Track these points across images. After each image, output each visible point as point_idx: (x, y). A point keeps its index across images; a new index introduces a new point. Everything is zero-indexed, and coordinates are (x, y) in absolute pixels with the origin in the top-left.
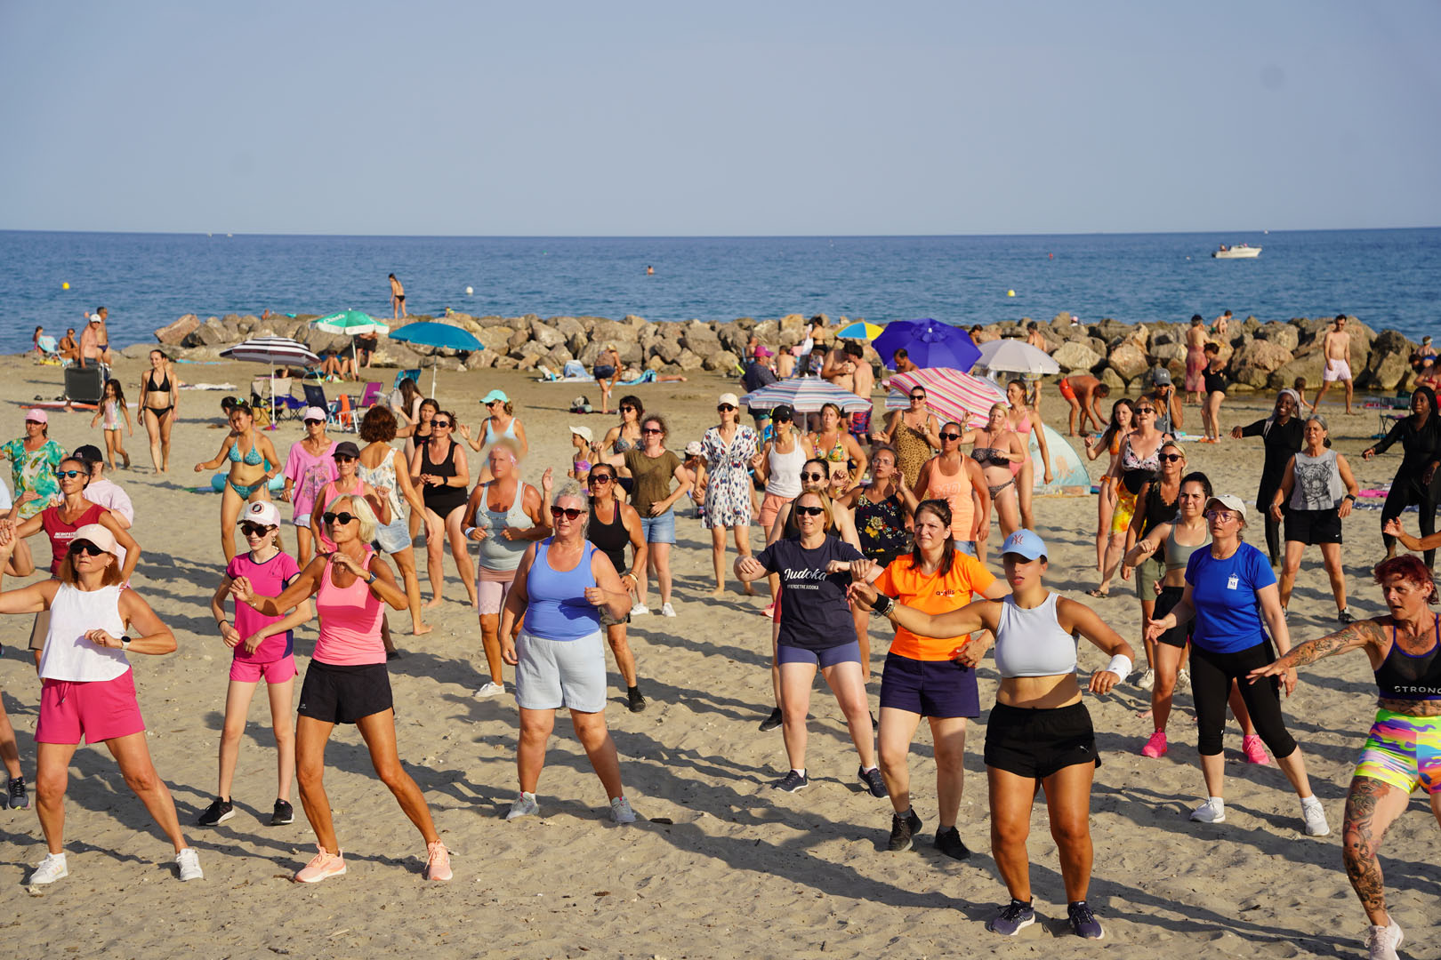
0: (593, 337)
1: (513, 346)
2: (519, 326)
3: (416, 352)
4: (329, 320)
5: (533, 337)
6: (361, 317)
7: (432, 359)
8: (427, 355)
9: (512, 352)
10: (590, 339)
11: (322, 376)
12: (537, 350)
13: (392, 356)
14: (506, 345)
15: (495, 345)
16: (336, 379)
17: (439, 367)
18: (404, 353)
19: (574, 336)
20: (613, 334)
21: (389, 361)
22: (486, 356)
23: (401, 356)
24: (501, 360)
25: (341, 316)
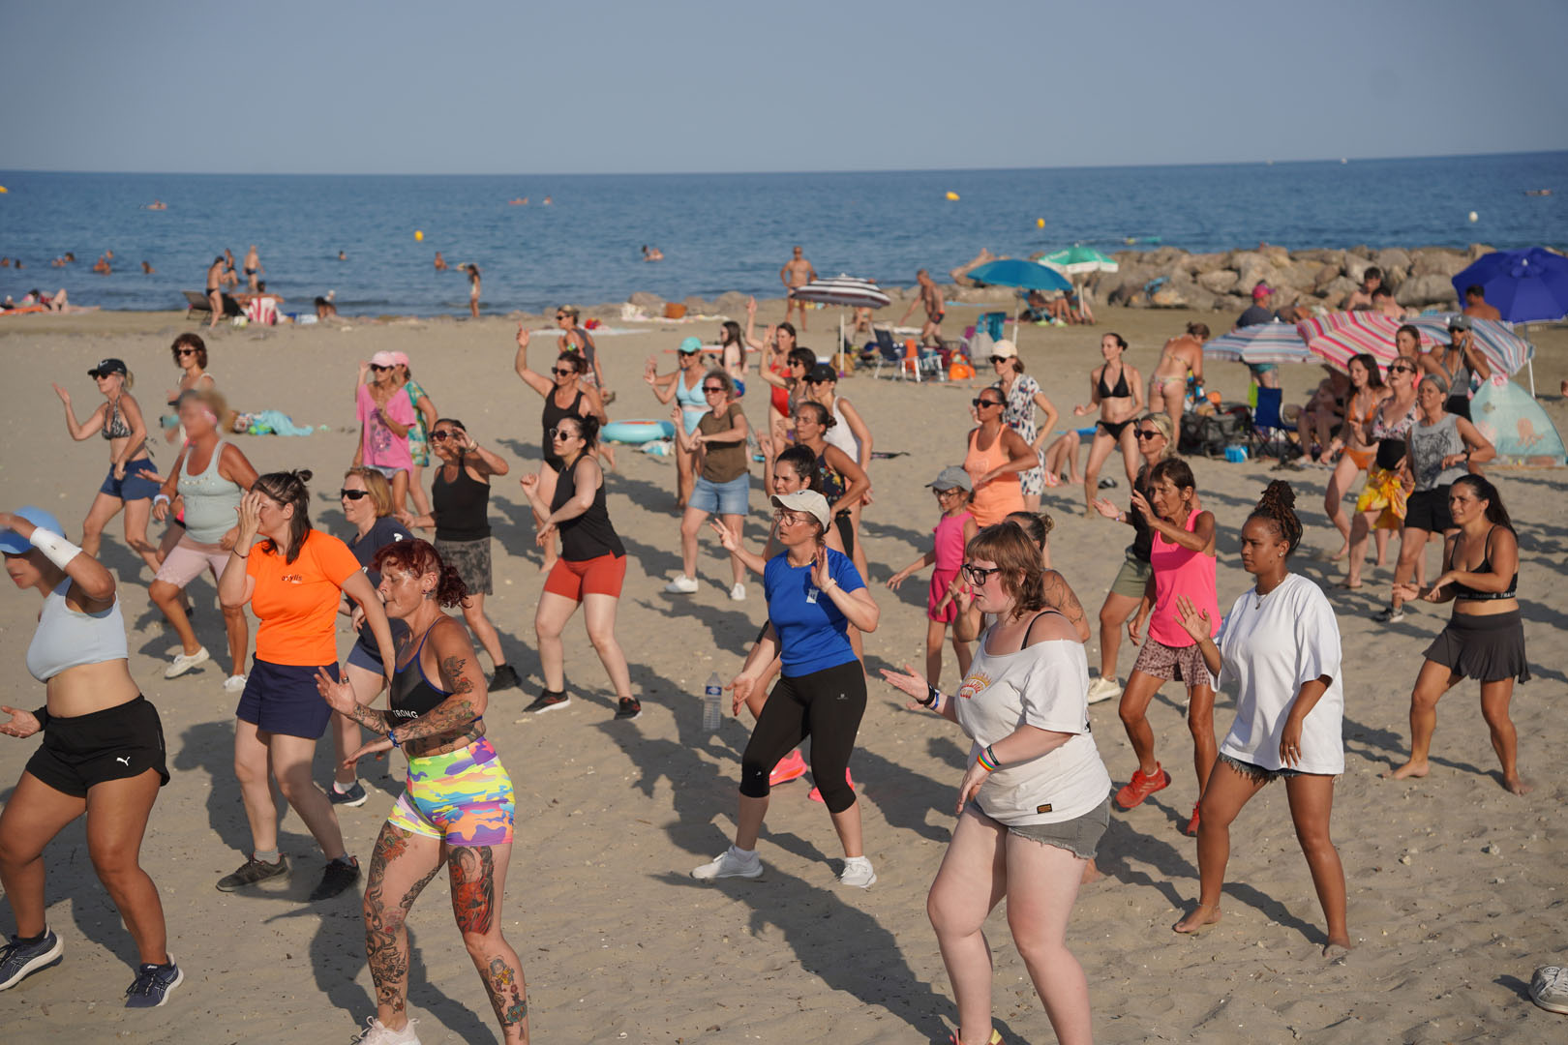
0: (1414, 272)
1: (1321, 284)
2: (1334, 259)
3: (1213, 291)
4: (1052, 257)
5: (1344, 273)
6: (1086, 254)
7: (1226, 299)
8: (1224, 295)
9: (1319, 289)
10: (1409, 274)
11: (1048, 319)
12: (1345, 287)
13: (1183, 295)
14: (1312, 282)
15: (1299, 283)
16: (1060, 323)
17: (1231, 307)
18: (1197, 293)
19: (1391, 271)
20: (1436, 268)
21: (1180, 301)
22: (1285, 296)
23: (1193, 296)
24: (1302, 301)
25: (1066, 253)
